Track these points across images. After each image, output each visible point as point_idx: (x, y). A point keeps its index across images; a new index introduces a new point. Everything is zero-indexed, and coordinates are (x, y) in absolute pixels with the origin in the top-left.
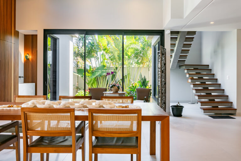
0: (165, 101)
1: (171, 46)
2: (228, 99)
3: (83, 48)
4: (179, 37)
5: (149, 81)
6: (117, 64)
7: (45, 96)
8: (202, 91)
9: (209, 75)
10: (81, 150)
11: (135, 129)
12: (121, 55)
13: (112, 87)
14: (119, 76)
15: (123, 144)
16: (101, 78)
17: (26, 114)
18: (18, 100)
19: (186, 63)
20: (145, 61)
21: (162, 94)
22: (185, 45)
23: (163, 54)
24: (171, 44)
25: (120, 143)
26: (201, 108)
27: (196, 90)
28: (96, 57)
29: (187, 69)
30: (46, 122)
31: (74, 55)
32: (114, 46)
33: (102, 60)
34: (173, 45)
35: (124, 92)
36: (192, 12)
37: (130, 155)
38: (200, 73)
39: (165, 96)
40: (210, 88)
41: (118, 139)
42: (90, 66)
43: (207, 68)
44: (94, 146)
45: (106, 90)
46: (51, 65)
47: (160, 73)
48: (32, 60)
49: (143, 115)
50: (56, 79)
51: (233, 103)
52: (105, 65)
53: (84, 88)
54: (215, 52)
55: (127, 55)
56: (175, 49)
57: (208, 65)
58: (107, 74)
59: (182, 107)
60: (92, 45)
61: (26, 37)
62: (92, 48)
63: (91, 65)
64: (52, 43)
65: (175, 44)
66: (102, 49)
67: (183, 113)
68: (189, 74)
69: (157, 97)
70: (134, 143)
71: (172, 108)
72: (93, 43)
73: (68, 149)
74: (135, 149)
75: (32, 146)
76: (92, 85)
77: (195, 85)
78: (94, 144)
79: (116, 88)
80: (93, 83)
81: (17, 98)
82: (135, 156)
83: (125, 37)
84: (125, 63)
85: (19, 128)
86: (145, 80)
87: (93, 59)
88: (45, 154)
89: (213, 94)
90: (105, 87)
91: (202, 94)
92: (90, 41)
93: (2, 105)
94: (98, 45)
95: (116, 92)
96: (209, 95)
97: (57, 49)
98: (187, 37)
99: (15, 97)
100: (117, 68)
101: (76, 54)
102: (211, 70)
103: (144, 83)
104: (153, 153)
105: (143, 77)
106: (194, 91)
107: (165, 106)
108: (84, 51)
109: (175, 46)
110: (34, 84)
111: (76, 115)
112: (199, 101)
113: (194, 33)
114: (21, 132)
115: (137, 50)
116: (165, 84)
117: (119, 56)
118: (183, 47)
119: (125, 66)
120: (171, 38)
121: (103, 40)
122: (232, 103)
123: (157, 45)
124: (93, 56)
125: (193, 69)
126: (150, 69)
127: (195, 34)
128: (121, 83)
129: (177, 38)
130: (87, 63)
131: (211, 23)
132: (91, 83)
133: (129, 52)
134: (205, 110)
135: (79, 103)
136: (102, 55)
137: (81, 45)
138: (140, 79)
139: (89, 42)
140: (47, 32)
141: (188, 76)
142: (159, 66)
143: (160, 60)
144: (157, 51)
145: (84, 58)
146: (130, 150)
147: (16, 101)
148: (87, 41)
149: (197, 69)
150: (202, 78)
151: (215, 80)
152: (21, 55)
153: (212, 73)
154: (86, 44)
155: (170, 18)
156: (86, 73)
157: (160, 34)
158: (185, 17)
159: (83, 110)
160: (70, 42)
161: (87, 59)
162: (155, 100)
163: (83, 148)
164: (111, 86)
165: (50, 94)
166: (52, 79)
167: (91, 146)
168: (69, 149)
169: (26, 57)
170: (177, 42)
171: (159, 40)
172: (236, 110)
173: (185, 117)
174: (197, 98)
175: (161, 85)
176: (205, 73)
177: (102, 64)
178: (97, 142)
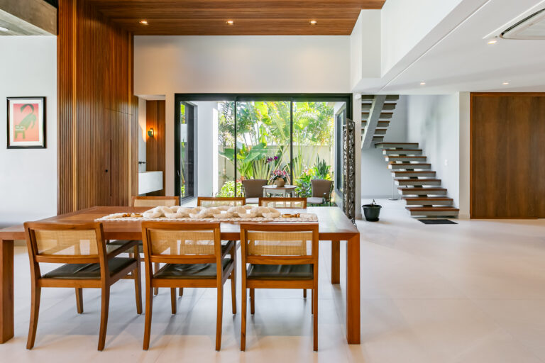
0: (354, 199)
1: (362, 116)
2: (446, 194)
3: (233, 118)
4: (374, 102)
5: (330, 166)
6: (283, 141)
7: (178, 197)
8: (409, 183)
9: (420, 159)
10: (230, 280)
11: (309, 252)
12: (289, 128)
13: (275, 179)
14: (285, 160)
15: (292, 274)
16: (259, 162)
17: (149, 231)
18: (138, 203)
19: (385, 140)
20: (324, 137)
21: (350, 188)
22: (383, 115)
23: (350, 131)
24: (363, 113)
25: (287, 272)
26: (406, 208)
27: (399, 181)
28: (252, 130)
29: (386, 150)
30: (179, 242)
31: (220, 129)
32: (278, 115)
33: (260, 135)
34: (365, 114)
35: (293, 186)
36: (392, 69)
37: (302, 290)
38: (405, 155)
39: (354, 193)
40: (419, 178)
41: (284, 267)
42: (243, 144)
43: (415, 148)
44: (250, 277)
45: (266, 183)
46: (185, 144)
47: (345, 157)
48: (158, 137)
49: (320, 231)
50: (193, 162)
51: (455, 201)
52: (264, 142)
53: (234, 176)
54: (428, 124)
55: (297, 127)
56: (369, 120)
57: (418, 144)
58: (269, 159)
59: (378, 207)
60: (246, 113)
61: (149, 103)
62: (246, 118)
63: (244, 142)
64: (188, 112)
65: (368, 113)
66: (260, 118)
67: (381, 216)
68: (389, 157)
69: (342, 190)
70: (307, 273)
71: (365, 209)
72: (247, 111)
73: (211, 281)
74: (310, 282)
75: (159, 277)
76: (246, 172)
77: (398, 173)
78: (249, 274)
79: (281, 180)
80: (248, 169)
81: (136, 200)
82: (309, 291)
83: (294, 103)
84: (294, 139)
85: (140, 247)
86: (324, 164)
87: (247, 135)
88: (178, 289)
89: (424, 187)
90: (265, 178)
91: (409, 187)
92: (242, 107)
93: (114, 213)
94: (255, 114)
95: (281, 186)
96: (418, 188)
97: (195, 119)
98: (386, 102)
99: (134, 199)
100: (282, 147)
101: (224, 127)
102: (421, 150)
103: (323, 170)
104: (335, 281)
105: (321, 160)
106: (397, 183)
107: (354, 206)
108: (234, 123)
109: (368, 117)
110: (161, 172)
111: (222, 231)
112: (404, 198)
113: (396, 97)
114: (142, 252)
115: (312, 120)
116: (354, 174)
117: (285, 130)
118: (381, 117)
119: (294, 144)
120: (363, 104)
121: (262, 107)
122: (452, 200)
123: (342, 114)
124: (247, 130)
125: (394, 149)
126: (332, 148)
127: (398, 98)
128: (289, 169)
129: (371, 104)
130: (238, 139)
131: (422, 84)
132: (245, 169)
133: (301, 123)
134: (412, 210)
135: (226, 210)
136: (261, 127)
137: (229, 113)
138: (317, 164)
139: (241, 109)
140: (179, 98)
141: (387, 159)
142: (345, 147)
143: (346, 138)
144: (342, 125)
145: (235, 132)
146: (302, 283)
147: (136, 205)
148: (238, 108)
149: (401, 149)
150: (407, 163)
151: (427, 166)
152: (142, 130)
153: (423, 155)
154: (238, 112)
155: (360, 78)
156: (238, 155)
157: (347, 99)
158: (382, 76)
159: (232, 223)
160: (214, 110)
161: (238, 134)
162: (340, 196)
163: (233, 278)
164: (273, 177)
165: (184, 187)
166: (187, 163)
167: (245, 278)
168: (213, 281)
169: (149, 133)
170: (371, 111)
171: (345, 107)
172: (458, 210)
173: (383, 222)
174: (401, 192)
175: (348, 175)
176: (413, 155)
177: (261, 141)
178: (253, 271)
